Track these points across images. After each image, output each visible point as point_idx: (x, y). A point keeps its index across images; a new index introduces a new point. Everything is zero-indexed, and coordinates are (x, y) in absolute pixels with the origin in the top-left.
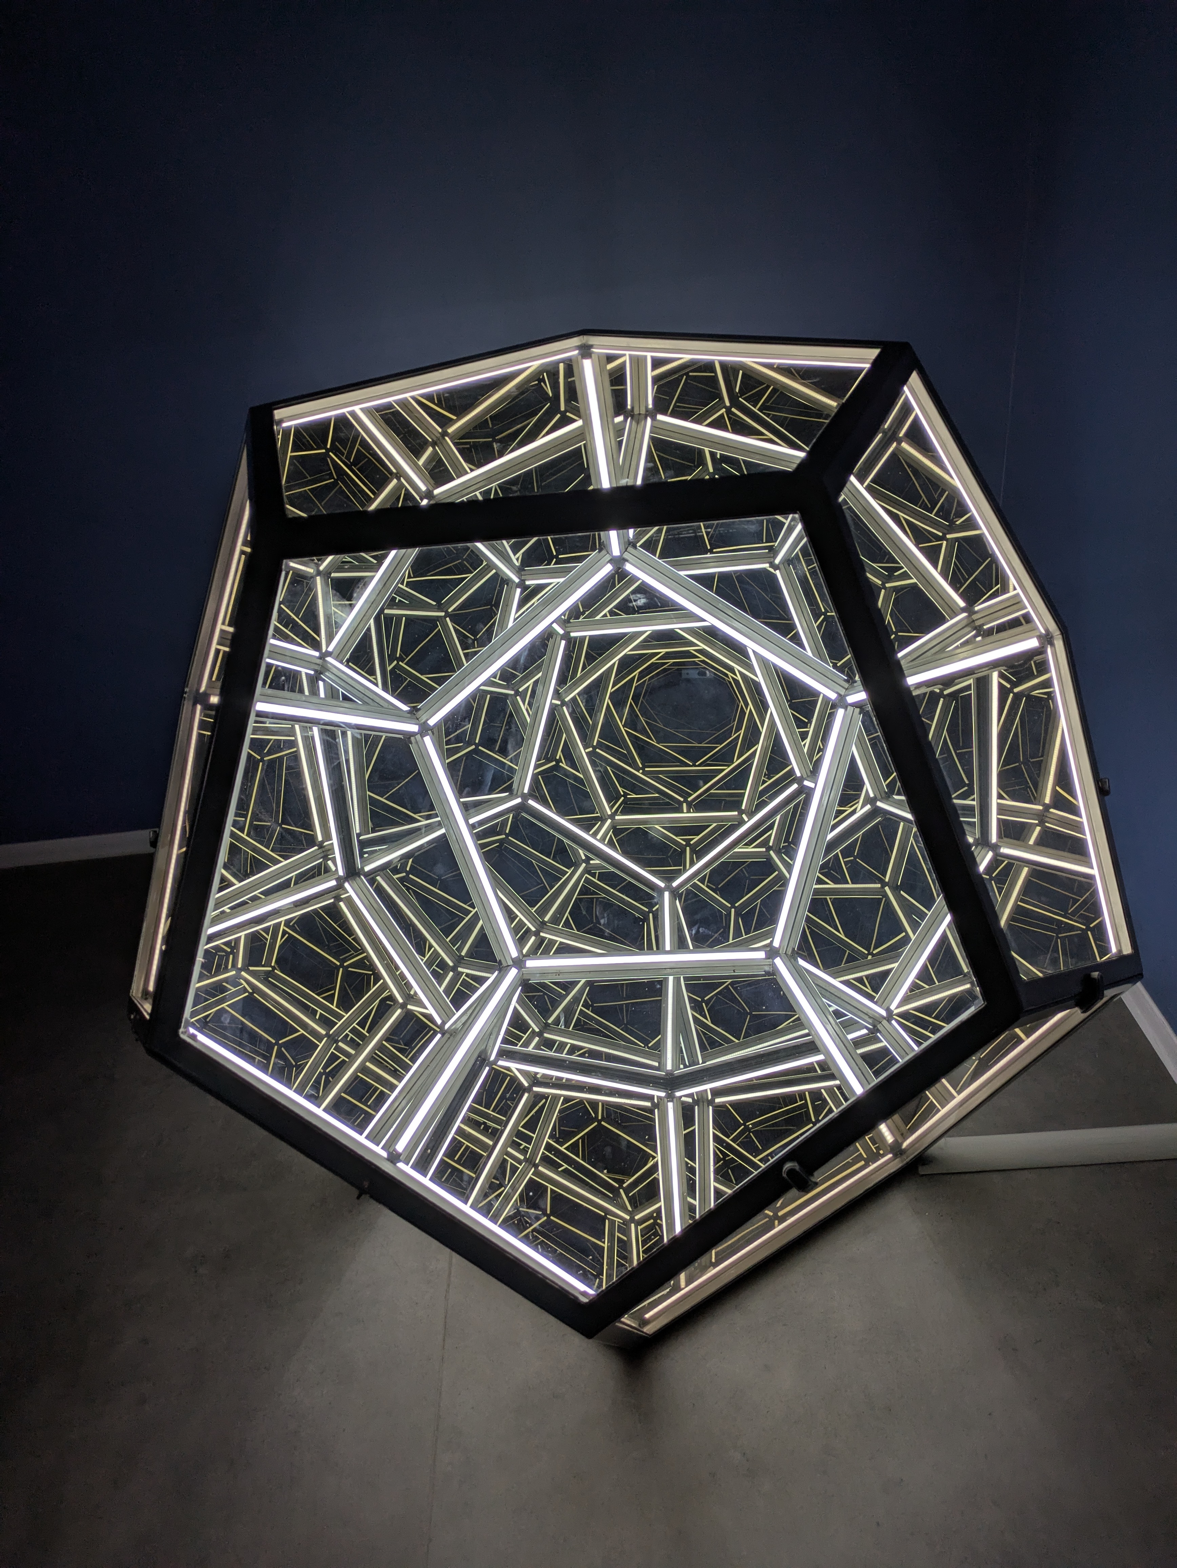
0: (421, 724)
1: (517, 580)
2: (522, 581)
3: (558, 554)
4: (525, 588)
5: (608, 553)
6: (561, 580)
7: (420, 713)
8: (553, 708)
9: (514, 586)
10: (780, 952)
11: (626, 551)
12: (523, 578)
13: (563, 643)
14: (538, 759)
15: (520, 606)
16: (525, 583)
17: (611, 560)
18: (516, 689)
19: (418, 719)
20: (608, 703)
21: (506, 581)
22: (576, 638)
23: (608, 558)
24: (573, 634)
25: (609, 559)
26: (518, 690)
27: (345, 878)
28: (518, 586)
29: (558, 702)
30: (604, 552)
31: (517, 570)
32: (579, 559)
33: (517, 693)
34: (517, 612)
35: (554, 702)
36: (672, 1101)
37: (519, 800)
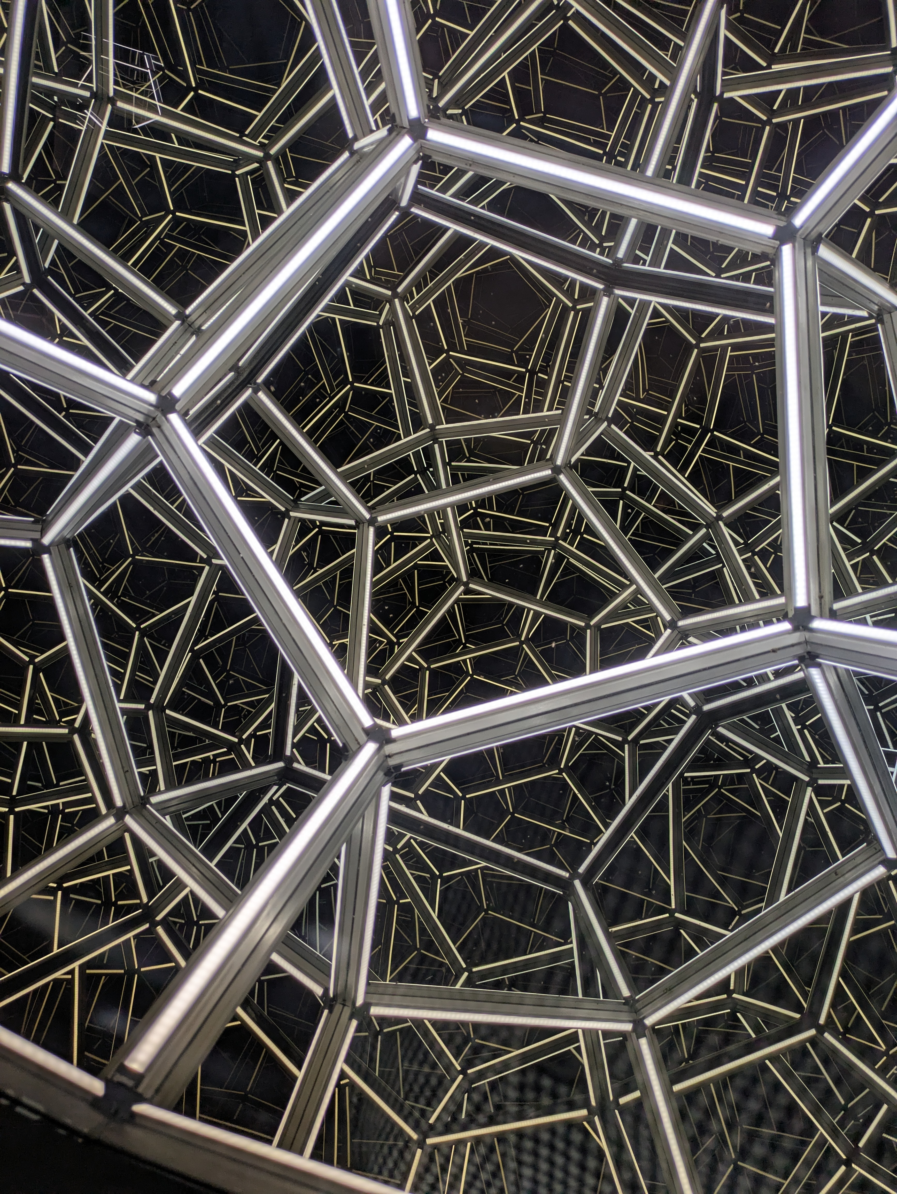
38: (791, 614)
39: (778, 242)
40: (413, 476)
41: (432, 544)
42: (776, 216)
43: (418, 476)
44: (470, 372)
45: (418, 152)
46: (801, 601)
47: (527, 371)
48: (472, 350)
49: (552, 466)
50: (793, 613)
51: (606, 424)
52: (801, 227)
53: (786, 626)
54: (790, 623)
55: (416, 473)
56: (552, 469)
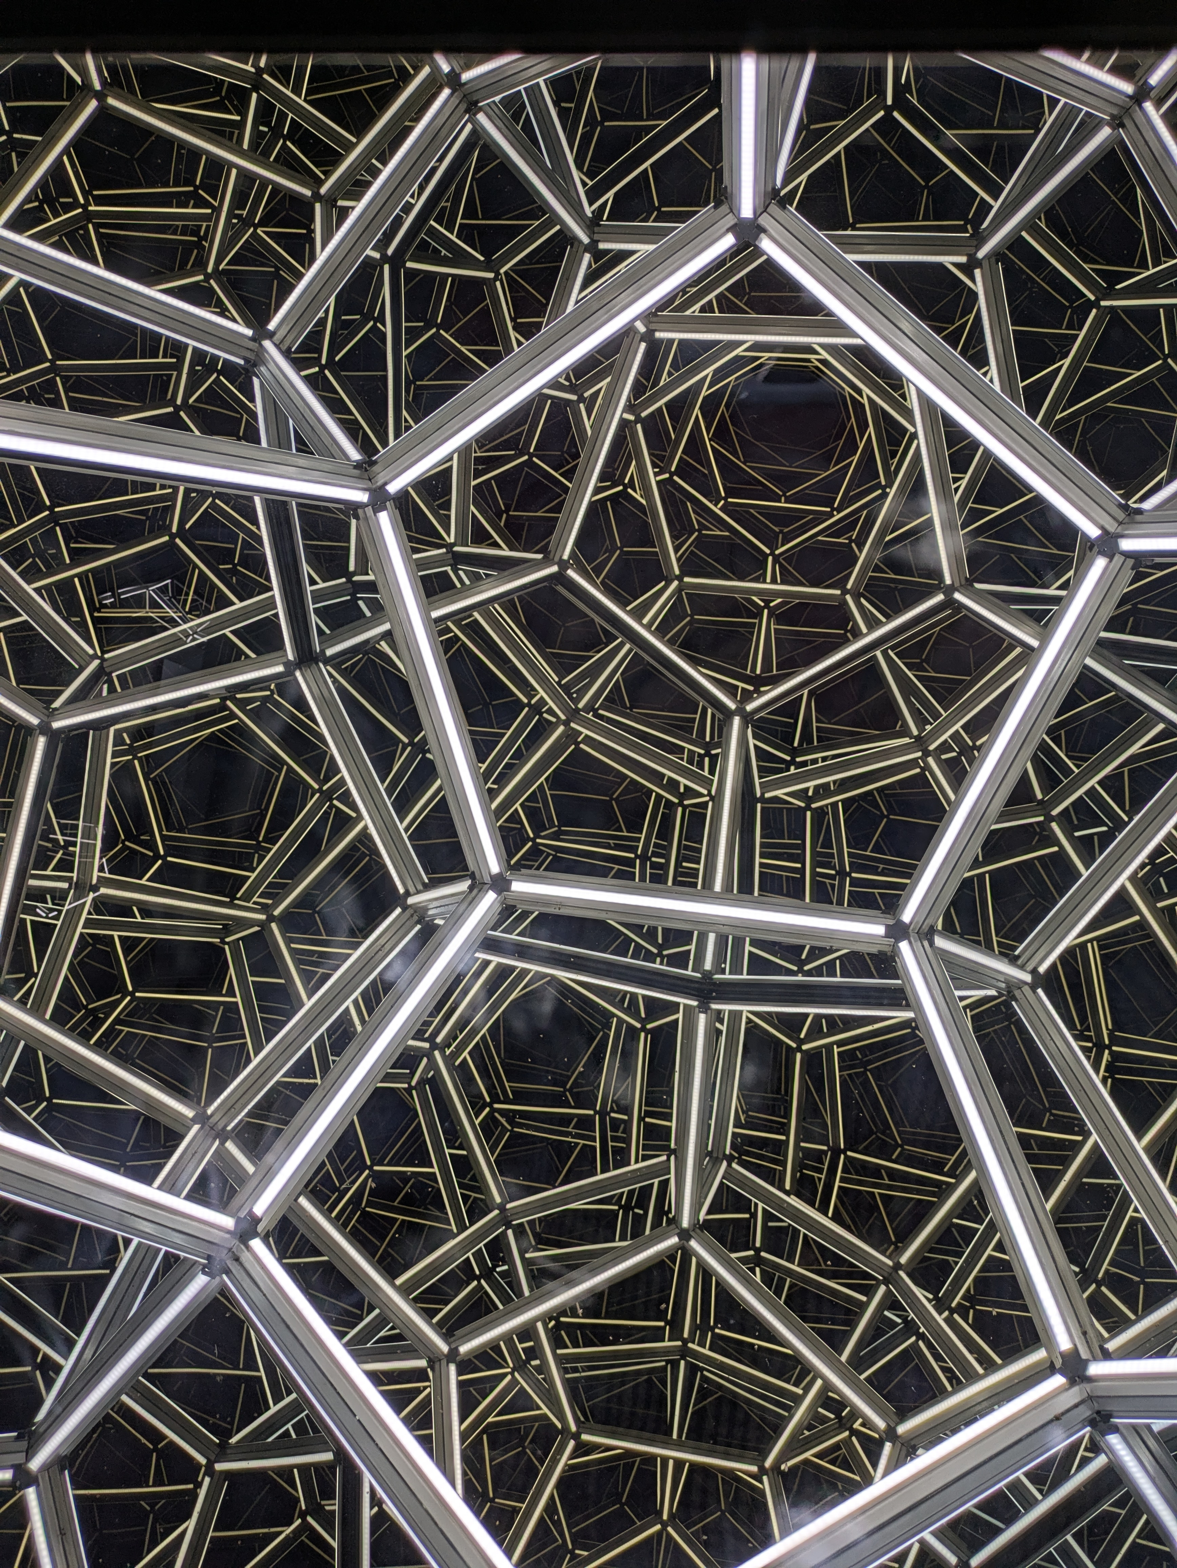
0: (375, 490)
1: (586, 240)
2: (594, 242)
3: (660, 206)
4: (598, 255)
5: (732, 211)
6: (651, 247)
7: (375, 468)
8: (624, 424)
9: (581, 249)
10: (910, 931)
11: (765, 211)
12: (596, 237)
13: (643, 345)
14: (601, 479)
15: (584, 287)
16: (597, 246)
17: (735, 225)
18: (579, 392)
19: (370, 480)
20: (697, 416)
21: (573, 240)
22: (661, 341)
23: (730, 220)
24: (658, 335)
25: (732, 223)
26: (582, 395)
27: (296, 664)
28: (587, 249)
29: (632, 418)
30: (724, 208)
31: (588, 223)
32: (682, 217)
33: (581, 399)
34: (580, 292)
35: (626, 416)
36: (705, 1012)
37: (555, 569)
38: (1058, 1363)
39: (893, 940)
40: (475, 1283)
41: (514, 1381)
42: (882, 915)
43: (483, 1282)
44: (521, 1126)
45: (502, 903)
46: (1064, 1343)
47: (596, 1112)
48: (520, 1097)
49: (677, 1231)
50: (1061, 1361)
51: (725, 1164)
52: (911, 923)
53: (1058, 1380)
54: (1062, 1375)
55: (478, 1278)
56: (679, 1235)
